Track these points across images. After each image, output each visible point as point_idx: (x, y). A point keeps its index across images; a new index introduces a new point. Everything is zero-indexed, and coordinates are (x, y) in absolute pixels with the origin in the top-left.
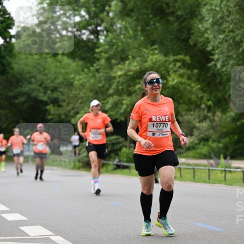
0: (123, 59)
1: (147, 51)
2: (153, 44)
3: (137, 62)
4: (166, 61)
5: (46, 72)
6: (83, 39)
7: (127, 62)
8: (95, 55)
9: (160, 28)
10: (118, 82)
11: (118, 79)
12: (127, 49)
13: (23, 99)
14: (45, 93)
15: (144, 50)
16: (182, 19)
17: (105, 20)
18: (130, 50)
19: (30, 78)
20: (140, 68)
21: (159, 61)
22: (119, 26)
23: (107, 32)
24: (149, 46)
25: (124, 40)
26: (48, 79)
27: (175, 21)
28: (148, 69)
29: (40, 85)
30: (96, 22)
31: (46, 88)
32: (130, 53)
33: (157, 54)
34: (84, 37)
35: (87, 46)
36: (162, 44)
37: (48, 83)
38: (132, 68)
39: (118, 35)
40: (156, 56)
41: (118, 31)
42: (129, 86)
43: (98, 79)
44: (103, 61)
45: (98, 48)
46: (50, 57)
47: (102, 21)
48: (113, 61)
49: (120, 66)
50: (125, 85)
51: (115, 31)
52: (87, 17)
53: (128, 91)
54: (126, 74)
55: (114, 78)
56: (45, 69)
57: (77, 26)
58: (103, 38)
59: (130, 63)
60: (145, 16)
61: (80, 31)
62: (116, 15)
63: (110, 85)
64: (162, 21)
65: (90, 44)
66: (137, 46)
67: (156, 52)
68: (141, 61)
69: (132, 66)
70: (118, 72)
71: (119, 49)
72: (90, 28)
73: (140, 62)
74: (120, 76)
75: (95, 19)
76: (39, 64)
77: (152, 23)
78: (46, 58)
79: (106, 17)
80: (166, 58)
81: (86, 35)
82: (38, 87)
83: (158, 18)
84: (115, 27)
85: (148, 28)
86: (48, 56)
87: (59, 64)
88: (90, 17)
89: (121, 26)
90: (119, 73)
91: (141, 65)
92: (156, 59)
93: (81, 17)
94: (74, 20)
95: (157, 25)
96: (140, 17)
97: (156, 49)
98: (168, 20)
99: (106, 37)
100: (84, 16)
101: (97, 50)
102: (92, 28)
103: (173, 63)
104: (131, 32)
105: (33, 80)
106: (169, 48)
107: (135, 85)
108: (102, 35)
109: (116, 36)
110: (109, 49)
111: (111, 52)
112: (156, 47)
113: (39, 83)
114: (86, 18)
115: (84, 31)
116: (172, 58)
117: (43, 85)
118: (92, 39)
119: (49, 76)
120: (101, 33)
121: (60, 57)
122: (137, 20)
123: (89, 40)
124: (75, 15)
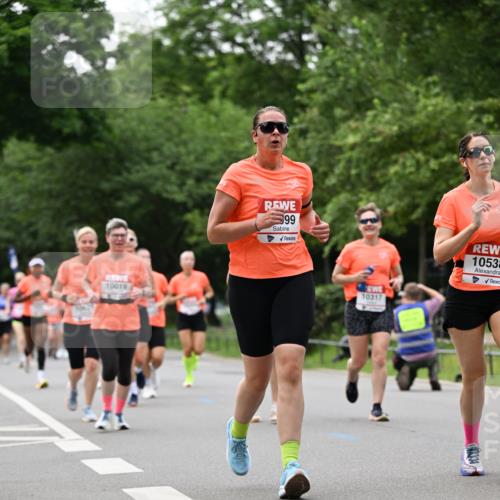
0: (361, 107)
1: (413, 89)
2: (428, 73)
3: (393, 113)
4: (459, 111)
5: (184, 136)
6: (268, 61)
7: (370, 113)
8: (297, 98)
9: (445, 37)
10: (349, 161)
11: (348, 154)
12: (369, 84)
13: (133, 199)
14: (182, 185)
15: (409, 86)
16: (494, 16)
17: (320, 19)
18: (376, 85)
19: (149, 150)
20: (400, 127)
21: (441, 112)
22: (350, 31)
23: (324, 44)
24: (420, 77)
25: (363, 65)
26: (189, 153)
27: (480, 20)
28: (417, 128)
29: (172, 167)
30: (298, 22)
31: (184, 174)
32: (376, 93)
33: (437, 95)
34: (272, 58)
35: (280, 79)
36: (448, 71)
37: (189, 161)
38: (381, 127)
39: (348, 52)
40: (434, 101)
41: (349, 43)
42: (373, 168)
43: (302, 153)
44: (314, 112)
45: (303, 81)
46: (194, 103)
47: (313, 20)
48: (338, 112)
49: (352, 124)
50: (364, 167)
51: (342, 42)
52: (278, 11)
53: (372, 179)
54: (365, 142)
55: (340, 150)
56: (181, 131)
57: (256, 32)
58: (315, 59)
59: (375, 116)
60: (412, 9)
61: (263, 45)
62: (344, 6)
63: (331, 167)
64: (450, 19)
65: (285, 73)
66: (392, 77)
67: (437, 90)
68: (402, 111)
69: (380, 122)
70: (349, 137)
71: (352, 83)
72: (284, 36)
73: (398, 113)
74: (353, 147)
75: (297, 16)
76: (169, 119)
77: (426, 24)
78: (186, 105)
79: (321, 12)
80: (459, 104)
81: (275, 52)
82: (166, 172)
83: (441, 13)
84: (341, 35)
85: (418, 36)
86: (189, 101)
87: (213, 119)
88: (284, 12)
89: (357, 31)
90: (351, 139)
91: (400, 119)
92: (435, 106)
93: (264, 12)
94: (249, 18)
95: (439, 28)
96: (399, 11)
97: (435, 83)
98: (463, 18)
99: (321, 56)
100: (271, 10)
101: (301, 87)
102: (290, 36)
103: (475, 116)
104: (380, 45)
105: (155, 155)
106: (465, 80)
107: (386, 165)
108: (312, 54)
109: (344, 54)
110: (327, 83)
111: (333, 91)
112: (434, 78)
113: (169, 163)
114: (275, 14)
115: (270, 44)
116: (471, 105)
117: (178, 168)
118: (291, 62)
119: (191, 146)
120: (311, 48)
121: (215, 103)
122: (393, 18)
123: (282, 64)
124: (250, 8)
